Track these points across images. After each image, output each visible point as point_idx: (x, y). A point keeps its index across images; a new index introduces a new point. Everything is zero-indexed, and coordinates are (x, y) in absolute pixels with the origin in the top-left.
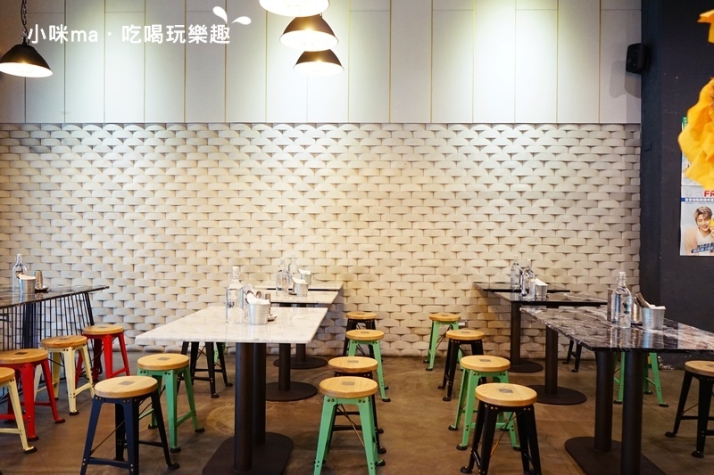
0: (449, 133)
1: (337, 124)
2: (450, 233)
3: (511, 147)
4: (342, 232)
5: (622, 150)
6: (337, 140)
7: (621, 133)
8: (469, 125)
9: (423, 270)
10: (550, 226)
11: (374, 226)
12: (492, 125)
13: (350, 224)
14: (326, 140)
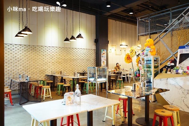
0: (73, 49)
1: (56, 47)
2: (73, 65)
3: (81, 52)
4: (58, 65)
5: (94, 53)
6: (56, 50)
7: (94, 51)
8: (76, 48)
9: (70, 71)
10: (86, 64)
11: (62, 64)
12: (78, 49)
13: (59, 64)
14: (55, 50)
